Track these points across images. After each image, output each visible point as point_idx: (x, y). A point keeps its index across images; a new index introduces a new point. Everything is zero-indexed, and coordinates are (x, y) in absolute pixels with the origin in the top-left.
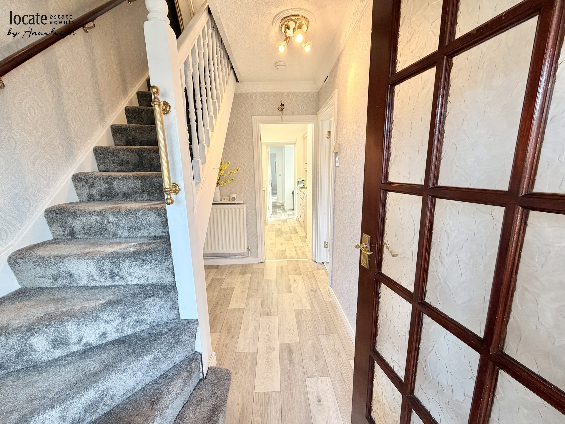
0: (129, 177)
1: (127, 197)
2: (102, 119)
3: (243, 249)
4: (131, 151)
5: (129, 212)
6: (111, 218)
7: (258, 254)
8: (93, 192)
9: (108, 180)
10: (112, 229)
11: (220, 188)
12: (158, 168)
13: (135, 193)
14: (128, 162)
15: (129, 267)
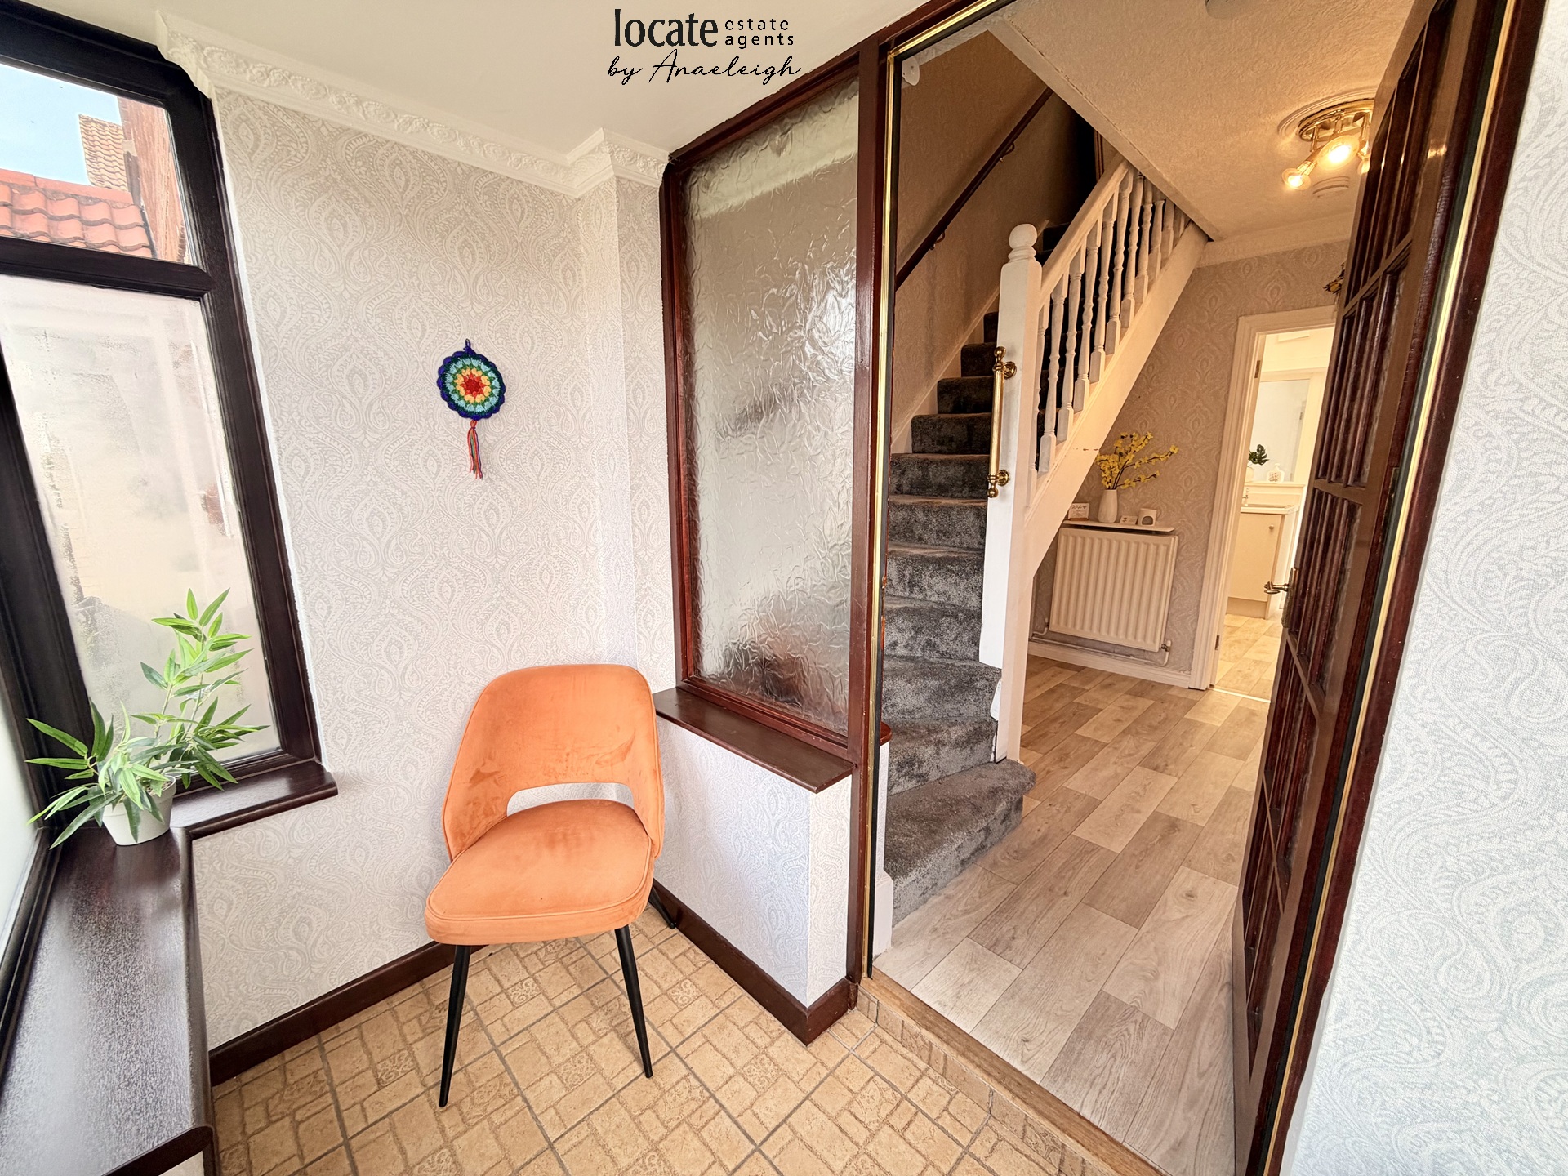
0: (950, 461)
1: (942, 491)
2: (929, 374)
3: (1149, 641)
4: (959, 422)
5: (942, 508)
6: (920, 516)
7: (1190, 665)
8: (904, 482)
9: (924, 466)
10: (919, 531)
11: (1119, 494)
12: (987, 449)
13: (953, 486)
14: (951, 439)
15: (932, 577)
